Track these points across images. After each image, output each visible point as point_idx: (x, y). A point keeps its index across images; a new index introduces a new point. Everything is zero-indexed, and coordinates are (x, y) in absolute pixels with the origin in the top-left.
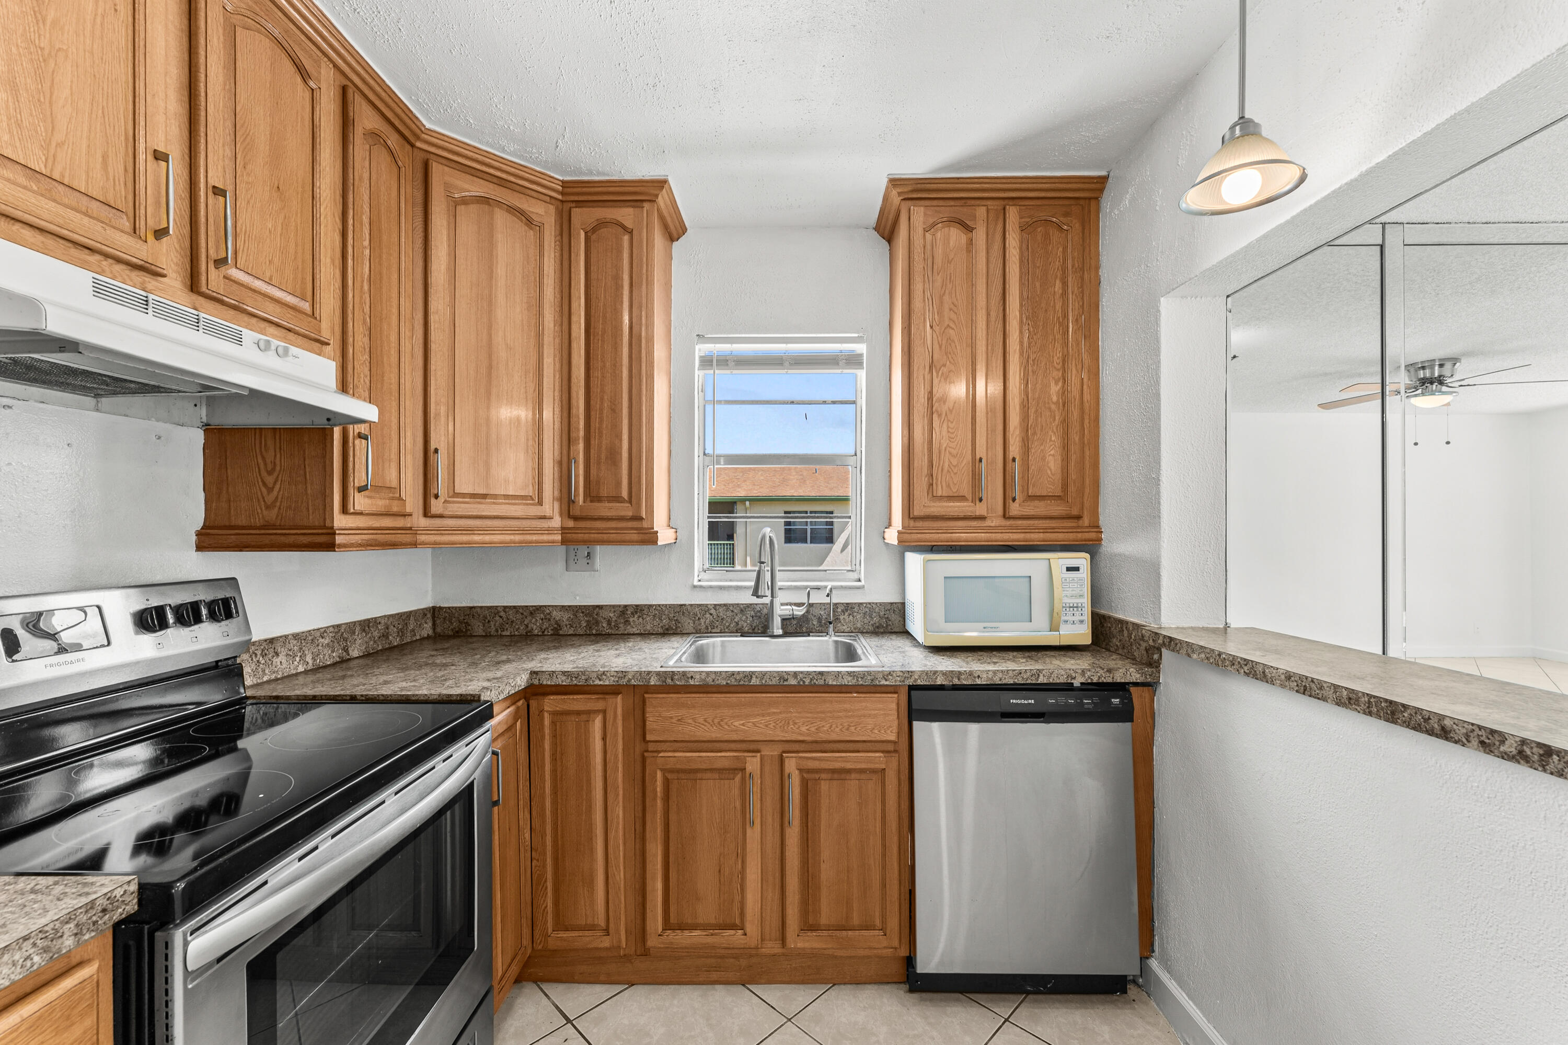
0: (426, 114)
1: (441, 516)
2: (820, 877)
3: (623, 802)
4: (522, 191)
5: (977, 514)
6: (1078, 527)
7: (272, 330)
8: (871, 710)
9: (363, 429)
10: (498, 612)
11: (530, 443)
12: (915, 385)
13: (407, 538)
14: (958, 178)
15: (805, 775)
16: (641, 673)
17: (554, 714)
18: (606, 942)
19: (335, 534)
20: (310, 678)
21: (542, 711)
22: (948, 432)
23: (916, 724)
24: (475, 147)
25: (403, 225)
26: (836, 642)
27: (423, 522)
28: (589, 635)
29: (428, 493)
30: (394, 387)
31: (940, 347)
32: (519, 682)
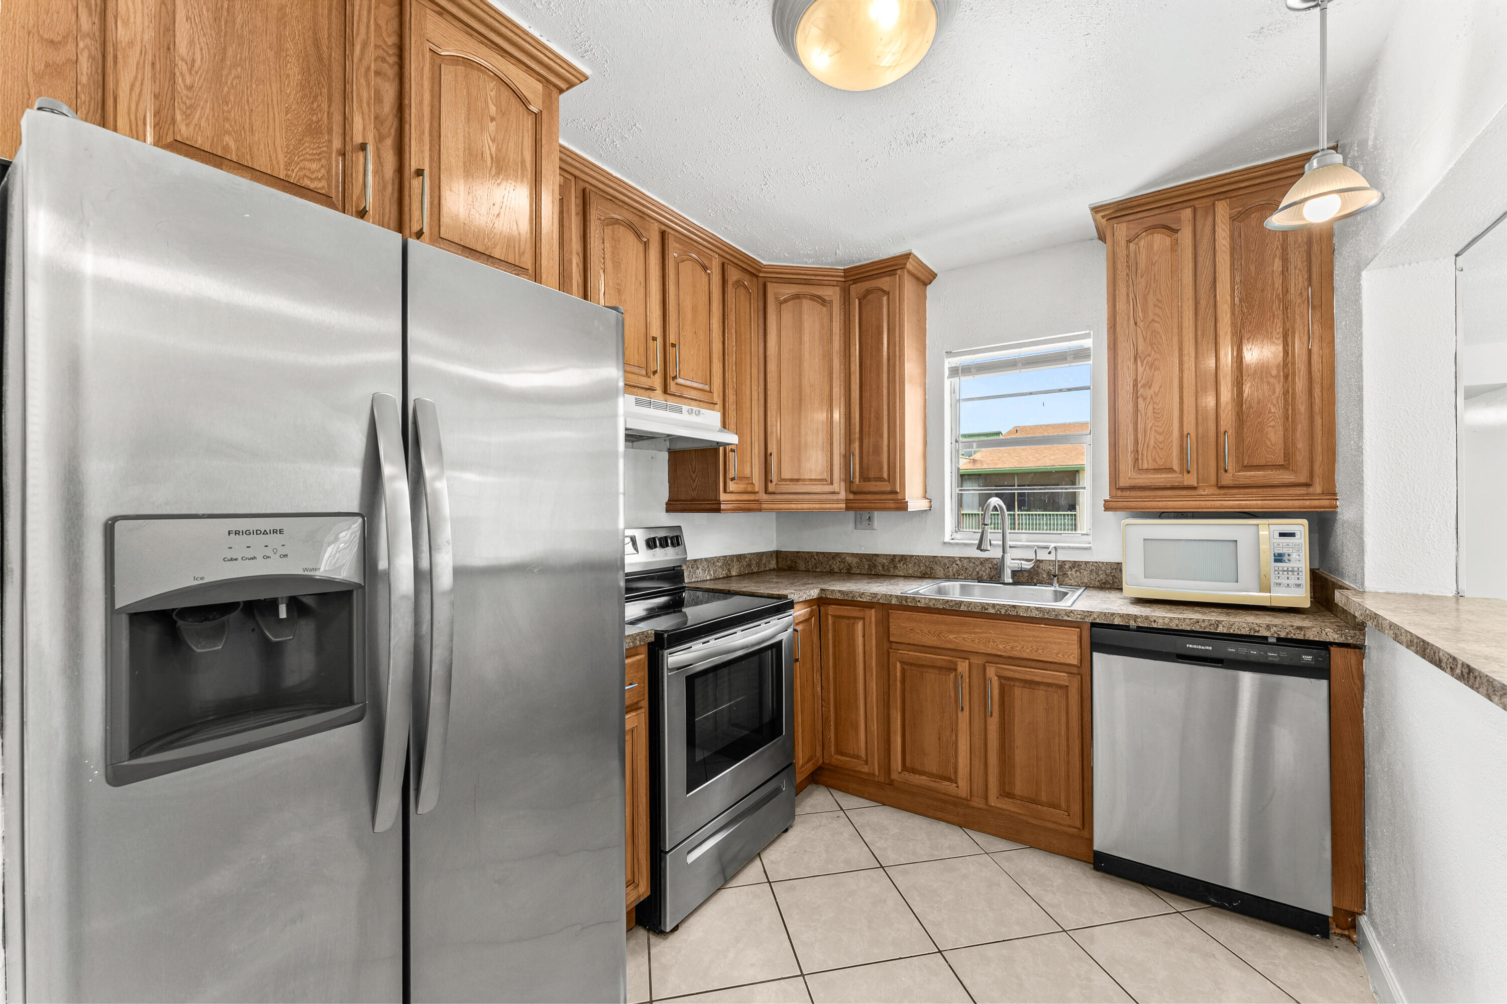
0: (763, 258)
1: (774, 493)
2: (1014, 759)
3: (876, 679)
4: (820, 284)
5: (1185, 484)
6: (1308, 494)
7: (694, 403)
8: (1055, 638)
9: (733, 447)
10: (813, 556)
11: (825, 445)
12: (1120, 375)
13: (756, 506)
14: (1159, 191)
15: (1002, 681)
16: (886, 595)
17: (834, 617)
18: (865, 769)
19: (720, 504)
20: (713, 582)
21: (827, 614)
22: (1154, 412)
23: (1095, 654)
24: (790, 266)
25: (752, 326)
26: (1056, 591)
27: (765, 497)
28: (870, 574)
29: (767, 479)
30: (749, 420)
31: (1145, 340)
32: (813, 594)
